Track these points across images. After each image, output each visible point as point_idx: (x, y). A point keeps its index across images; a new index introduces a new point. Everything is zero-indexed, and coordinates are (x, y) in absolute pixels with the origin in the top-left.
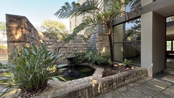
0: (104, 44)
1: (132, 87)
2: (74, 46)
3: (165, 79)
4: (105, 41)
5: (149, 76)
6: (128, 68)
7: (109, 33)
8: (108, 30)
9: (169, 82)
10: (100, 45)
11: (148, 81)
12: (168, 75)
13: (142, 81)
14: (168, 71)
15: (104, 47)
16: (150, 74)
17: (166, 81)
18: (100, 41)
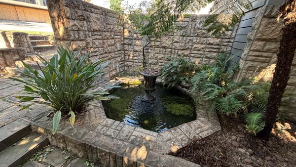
2: (183, 45)
15: (274, 63)
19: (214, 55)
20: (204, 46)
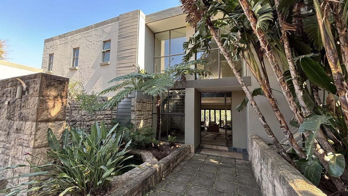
0: (143, 115)
1: (184, 165)
2: (90, 117)
3: (202, 152)
4: (144, 111)
5: (192, 152)
6: (173, 147)
7: (158, 105)
8: (158, 101)
9: (206, 155)
10: (138, 116)
11: (193, 157)
12: (204, 149)
13: (189, 158)
14: (203, 145)
15: (142, 119)
16: (193, 150)
17: (203, 154)
18: (139, 111)
19: (110, 121)
20: (103, 116)
